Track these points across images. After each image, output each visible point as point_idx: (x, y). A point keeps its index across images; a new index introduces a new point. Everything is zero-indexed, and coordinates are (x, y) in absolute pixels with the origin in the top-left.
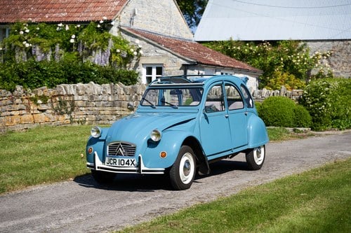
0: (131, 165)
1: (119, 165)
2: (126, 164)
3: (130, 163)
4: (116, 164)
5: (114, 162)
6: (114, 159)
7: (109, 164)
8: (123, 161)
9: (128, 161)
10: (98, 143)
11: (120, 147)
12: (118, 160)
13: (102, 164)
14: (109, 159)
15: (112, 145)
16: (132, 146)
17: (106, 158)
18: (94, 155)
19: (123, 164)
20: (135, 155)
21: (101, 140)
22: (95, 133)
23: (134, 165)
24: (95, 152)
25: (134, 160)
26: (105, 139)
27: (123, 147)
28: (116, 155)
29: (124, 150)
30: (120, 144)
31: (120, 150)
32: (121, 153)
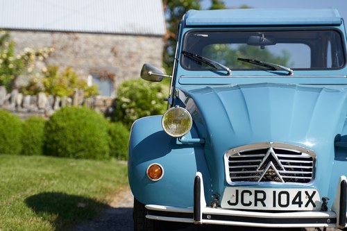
0: (306, 206)
1: (274, 206)
2: (294, 202)
3: (304, 199)
4: (264, 205)
5: (257, 200)
6: (256, 192)
7: (240, 206)
8: (284, 197)
9: (299, 194)
10: (174, 152)
11: (271, 158)
12: (271, 192)
13: (208, 206)
14: (237, 191)
15: (240, 156)
16: (304, 155)
17: (227, 189)
18: (197, 180)
19: (286, 203)
20: (314, 178)
21: (185, 145)
22: (174, 126)
23: (314, 206)
24: (199, 174)
25: (314, 192)
26: (198, 140)
27: (279, 158)
28: (262, 180)
29: (283, 166)
30: (272, 150)
31: (271, 167)
32: (276, 175)
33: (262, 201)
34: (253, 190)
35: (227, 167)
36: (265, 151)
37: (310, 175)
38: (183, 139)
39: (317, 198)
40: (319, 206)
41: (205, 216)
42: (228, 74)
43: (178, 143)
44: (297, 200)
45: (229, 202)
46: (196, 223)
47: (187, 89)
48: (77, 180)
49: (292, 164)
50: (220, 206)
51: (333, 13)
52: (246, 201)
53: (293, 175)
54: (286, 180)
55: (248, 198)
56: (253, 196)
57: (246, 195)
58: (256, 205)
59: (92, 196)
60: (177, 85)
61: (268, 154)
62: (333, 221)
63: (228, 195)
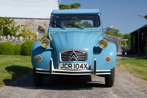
0: (84, 68)
1: (74, 68)
2: (80, 67)
3: (84, 66)
4: (71, 68)
5: (69, 67)
6: (69, 64)
7: (64, 68)
8: (77, 65)
9: (82, 65)
10: (45, 52)
11: (74, 54)
12: (73, 64)
13: (54, 69)
14: (63, 64)
15: (64, 53)
16: (84, 53)
17: (60, 63)
18: (51, 61)
19: (78, 67)
20: (87, 60)
21: (48, 50)
22: (45, 44)
23: (87, 68)
24: (52, 59)
25: (87, 64)
26: (52, 48)
27: (76, 54)
28: (71, 61)
29: (77, 56)
30: (74, 51)
31: (74, 57)
32: (75, 59)
33: (71, 67)
34: (68, 64)
35: (60, 57)
36: (72, 52)
37: (85, 59)
38: (47, 48)
39: (87, 66)
40: (88, 68)
41: (53, 72)
42: (65, 29)
43: (46, 49)
44: (82, 67)
45: (61, 67)
46: (51, 74)
47: (52, 33)
48: (26, 62)
49: (80, 55)
50: (58, 69)
51: (97, 10)
52: (66, 67)
53: (80, 59)
54: (78, 60)
55: (67, 66)
56: (68, 65)
57: (66, 65)
58: (69, 68)
59: (29, 67)
60: (49, 32)
61: (73, 53)
62: (92, 73)
63: (61, 65)
